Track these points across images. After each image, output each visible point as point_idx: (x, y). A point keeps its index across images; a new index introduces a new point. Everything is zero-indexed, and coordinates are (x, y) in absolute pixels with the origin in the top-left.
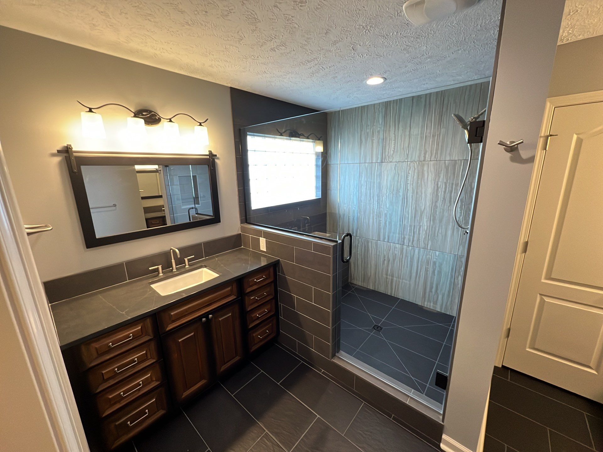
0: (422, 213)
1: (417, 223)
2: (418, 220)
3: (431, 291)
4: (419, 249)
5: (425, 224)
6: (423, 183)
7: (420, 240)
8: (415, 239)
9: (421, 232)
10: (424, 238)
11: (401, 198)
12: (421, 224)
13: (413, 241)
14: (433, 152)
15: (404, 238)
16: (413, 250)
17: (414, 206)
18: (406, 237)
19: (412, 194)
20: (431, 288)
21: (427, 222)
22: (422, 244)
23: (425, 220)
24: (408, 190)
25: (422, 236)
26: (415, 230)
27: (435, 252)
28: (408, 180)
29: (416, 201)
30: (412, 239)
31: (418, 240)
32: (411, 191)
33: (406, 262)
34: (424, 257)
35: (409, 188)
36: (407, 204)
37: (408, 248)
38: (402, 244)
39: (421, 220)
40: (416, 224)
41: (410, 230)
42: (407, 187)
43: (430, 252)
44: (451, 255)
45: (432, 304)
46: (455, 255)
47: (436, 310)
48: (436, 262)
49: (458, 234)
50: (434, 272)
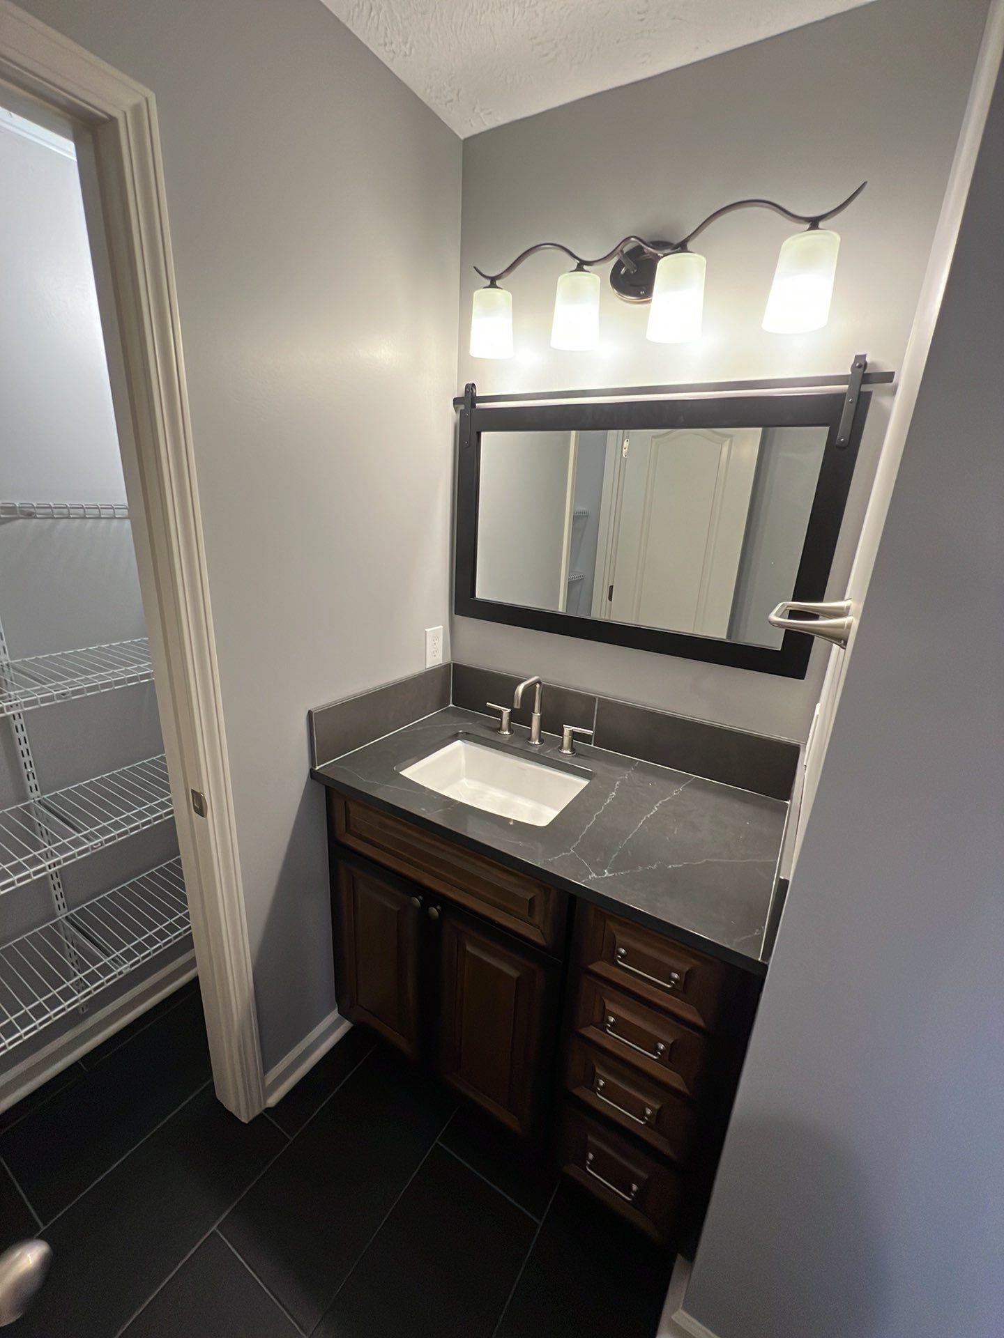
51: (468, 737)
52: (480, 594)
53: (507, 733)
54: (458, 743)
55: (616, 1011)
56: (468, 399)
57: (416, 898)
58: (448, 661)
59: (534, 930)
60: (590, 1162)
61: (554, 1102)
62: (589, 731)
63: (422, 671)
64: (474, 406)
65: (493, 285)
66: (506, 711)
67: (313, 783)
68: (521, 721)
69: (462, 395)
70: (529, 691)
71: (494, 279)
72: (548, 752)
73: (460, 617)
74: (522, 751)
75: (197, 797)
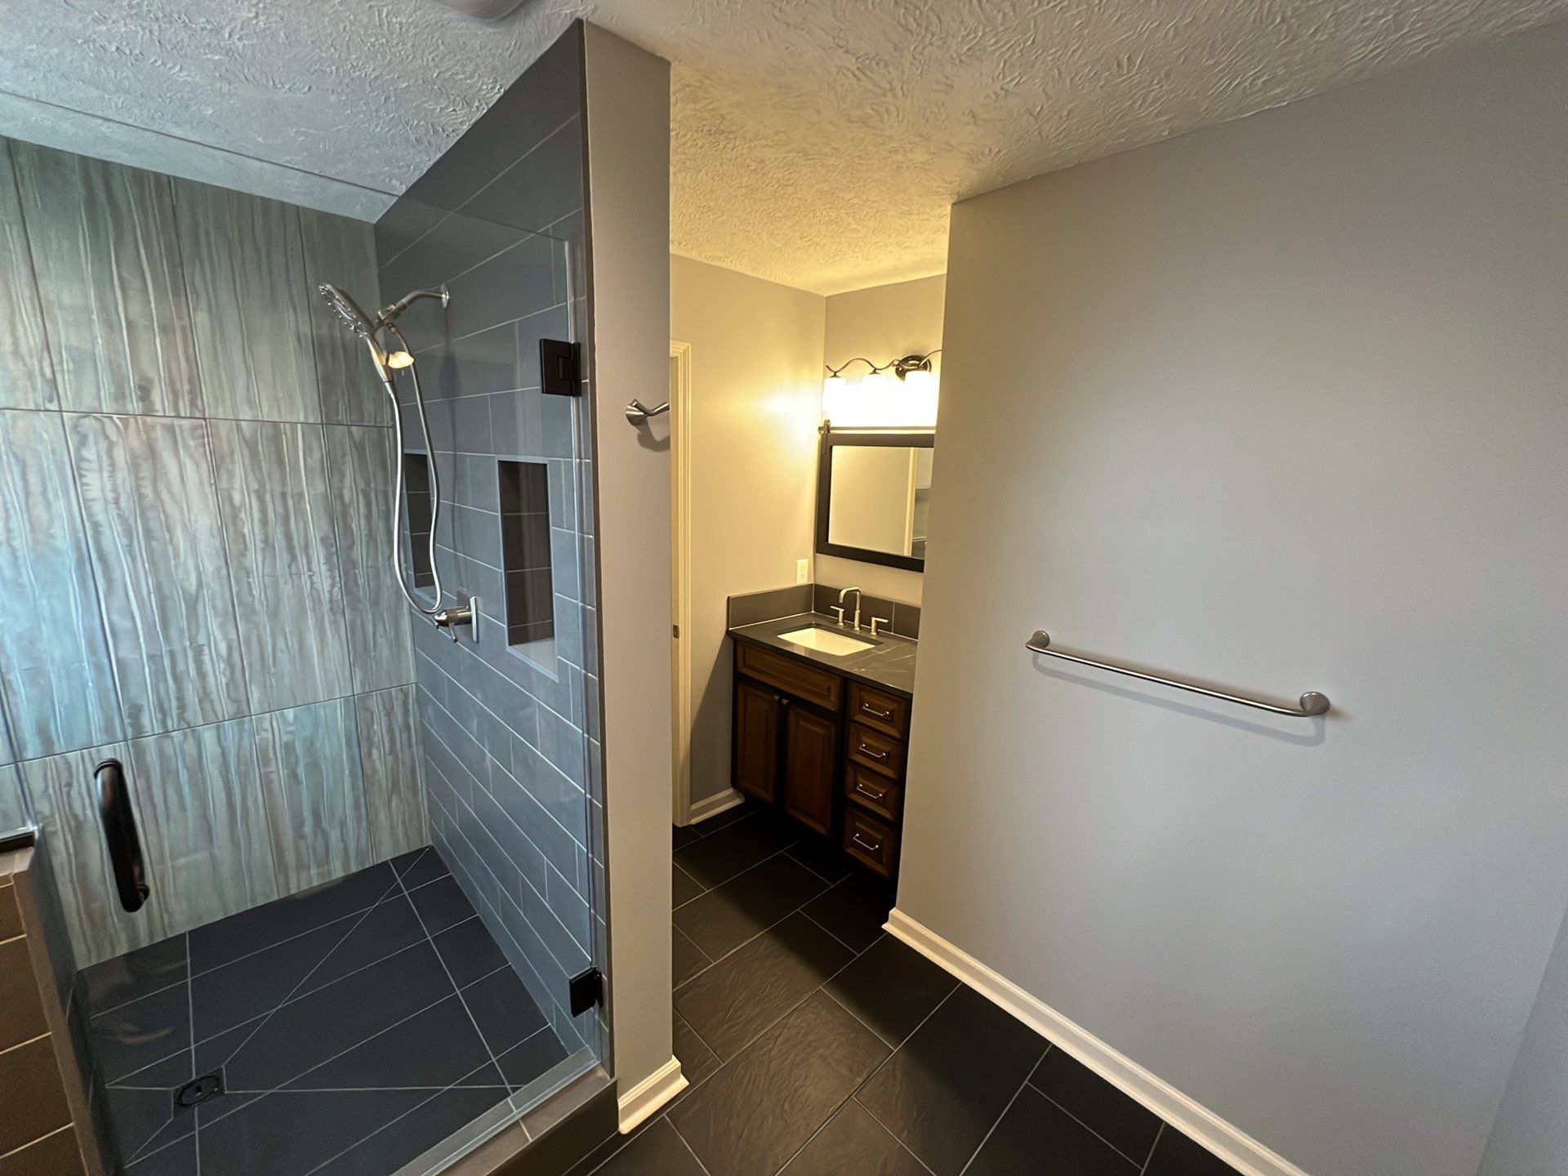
0: (193, 602)
1: (182, 642)
2: (181, 631)
3: (299, 835)
4: (218, 728)
5: (219, 637)
6: (165, 496)
7: (214, 695)
8: (191, 697)
9: (208, 667)
10: (227, 685)
11: (70, 560)
12: (202, 639)
13: (182, 708)
14: (178, 386)
15: (136, 712)
16: (191, 740)
17: (147, 585)
18: (145, 703)
19: (125, 541)
20: (299, 825)
21: (222, 626)
22: (224, 706)
23: (214, 625)
24: (101, 526)
25: (218, 678)
26: (181, 667)
27: (282, 715)
28: (83, 484)
29: (153, 562)
30: (174, 704)
31: (205, 696)
32: (118, 528)
33: (171, 792)
34: (246, 743)
35: (101, 518)
36: (109, 581)
37: (167, 742)
38: (129, 736)
39: (198, 626)
40: (177, 647)
41: (158, 674)
42: (90, 515)
43: (260, 721)
44: (336, 702)
45: (313, 872)
46: (347, 699)
47: (334, 878)
48: (294, 742)
49: (340, 637)
50: (293, 775)
51: (818, 626)
52: (830, 541)
53: (842, 624)
54: (812, 630)
55: (866, 741)
56: (826, 429)
57: (777, 697)
58: (812, 582)
59: (831, 704)
60: (857, 838)
61: (841, 806)
62: (886, 621)
63: (795, 585)
64: (829, 432)
65: (835, 376)
66: (841, 611)
67: (728, 637)
68: (849, 616)
69: (822, 425)
70: (851, 595)
71: (835, 373)
72: (863, 634)
73: (818, 555)
74: (848, 633)
75: (676, 628)
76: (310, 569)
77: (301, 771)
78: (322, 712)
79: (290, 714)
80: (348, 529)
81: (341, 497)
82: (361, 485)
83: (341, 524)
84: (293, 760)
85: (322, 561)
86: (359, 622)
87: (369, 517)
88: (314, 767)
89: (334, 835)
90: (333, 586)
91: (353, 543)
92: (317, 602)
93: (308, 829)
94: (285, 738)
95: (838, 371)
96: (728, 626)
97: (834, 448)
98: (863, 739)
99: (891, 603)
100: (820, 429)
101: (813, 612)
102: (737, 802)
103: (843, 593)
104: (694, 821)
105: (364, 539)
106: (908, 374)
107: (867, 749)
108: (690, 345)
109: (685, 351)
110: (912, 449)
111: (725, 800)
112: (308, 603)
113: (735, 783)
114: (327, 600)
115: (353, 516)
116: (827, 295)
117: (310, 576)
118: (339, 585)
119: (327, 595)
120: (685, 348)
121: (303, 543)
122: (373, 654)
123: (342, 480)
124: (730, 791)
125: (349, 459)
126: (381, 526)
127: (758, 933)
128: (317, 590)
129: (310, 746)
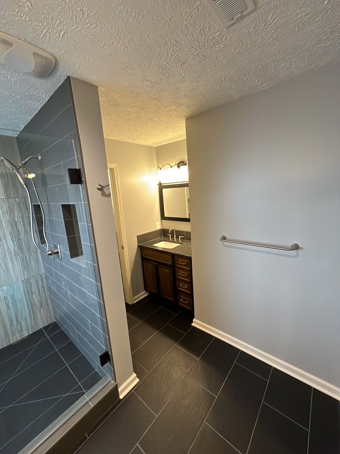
20: (11, 321)
27: (2, 289)
44: (19, 282)
45: (18, 335)
46: (23, 281)
47: (24, 336)
48: (7, 297)
49: (19, 262)
50: (8, 307)
51: (164, 241)
52: (165, 216)
53: (171, 239)
54: (163, 242)
56: (160, 184)
57: (154, 263)
58: (161, 228)
59: (170, 263)
60: (182, 300)
61: (176, 292)
62: (183, 237)
63: (156, 230)
64: (161, 185)
65: (160, 169)
66: (170, 235)
67: (139, 247)
68: (173, 237)
69: (159, 183)
70: (172, 231)
71: (160, 168)
72: (178, 241)
73: (162, 220)
74: (173, 242)
75: (123, 247)
76: (6, 243)
77: (10, 305)
78: (15, 286)
79: (5, 288)
80: (18, 229)
81: (14, 220)
82: (20, 215)
83: (15, 228)
84: (7, 302)
85: (10, 240)
86: (24, 257)
87: (24, 225)
88: (14, 303)
89: (23, 323)
90: (15, 247)
91: (20, 233)
92: (10, 253)
93: (15, 322)
94: (4, 295)
95: (161, 168)
96: (138, 244)
97: (163, 189)
98: (180, 271)
99: (184, 232)
100: (158, 184)
101: (163, 237)
102: (147, 294)
103: (170, 230)
104: (135, 302)
105: (23, 232)
106: (180, 167)
107: (181, 274)
108: (117, 164)
109: (116, 166)
110: (185, 188)
111: (143, 295)
112: (7, 253)
113: (146, 289)
114: (13, 251)
115: (19, 225)
116: (155, 146)
117: (7, 245)
118: (17, 246)
119: (13, 250)
120: (116, 165)
121: (3, 235)
122: (30, 266)
123: (14, 215)
124: (144, 292)
125: (15, 208)
126: (28, 227)
127: (157, 331)
128: (10, 249)
129: (12, 297)
